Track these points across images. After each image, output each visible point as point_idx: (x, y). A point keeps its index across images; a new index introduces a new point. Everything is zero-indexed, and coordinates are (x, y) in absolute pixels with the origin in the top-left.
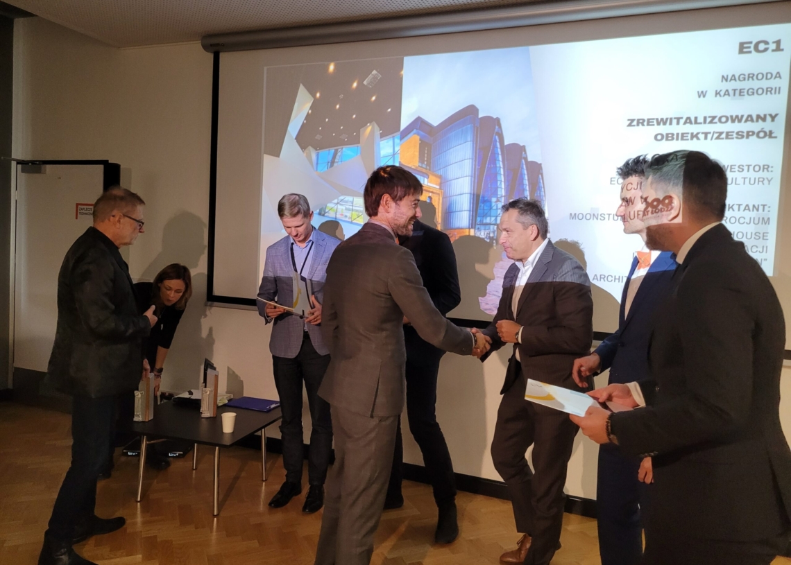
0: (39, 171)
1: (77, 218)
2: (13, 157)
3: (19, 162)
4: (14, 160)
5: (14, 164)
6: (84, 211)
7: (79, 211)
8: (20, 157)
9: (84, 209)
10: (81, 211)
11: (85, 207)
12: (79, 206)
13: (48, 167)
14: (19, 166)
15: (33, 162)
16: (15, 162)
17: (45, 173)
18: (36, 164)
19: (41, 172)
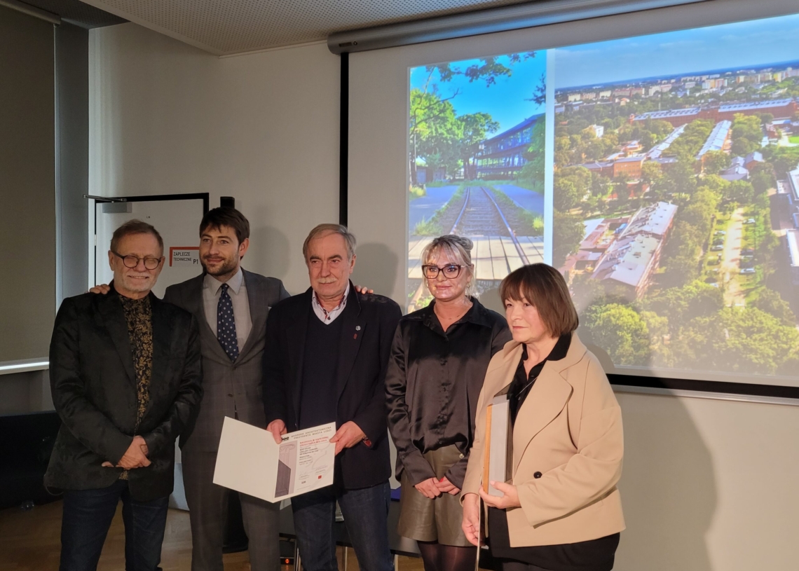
0: (124, 210)
1: (171, 265)
2: (90, 194)
3: (98, 200)
4: (92, 197)
5: (91, 202)
6: (179, 256)
7: (173, 257)
8: (99, 194)
9: (179, 253)
10: (176, 256)
11: (181, 251)
12: (174, 251)
13: (134, 204)
14: (99, 205)
15: (116, 200)
16: (93, 200)
17: (131, 212)
18: (120, 201)
19: (126, 212)
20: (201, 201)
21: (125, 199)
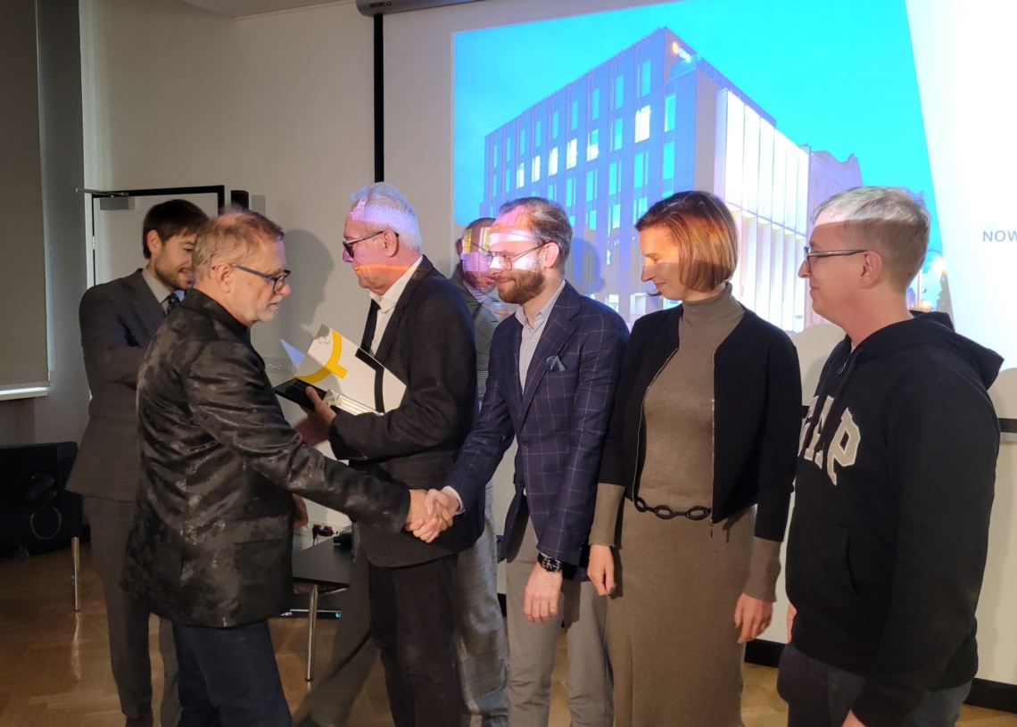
0: (125, 207)
2: (86, 187)
3: (95, 195)
4: (88, 191)
5: (88, 197)
8: (95, 187)
13: (137, 199)
14: (97, 201)
15: (116, 194)
16: (90, 195)
17: (133, 209)
18: (121, 196)
19: (127, 208)
20: (214, 196)
21: (127, 194)
